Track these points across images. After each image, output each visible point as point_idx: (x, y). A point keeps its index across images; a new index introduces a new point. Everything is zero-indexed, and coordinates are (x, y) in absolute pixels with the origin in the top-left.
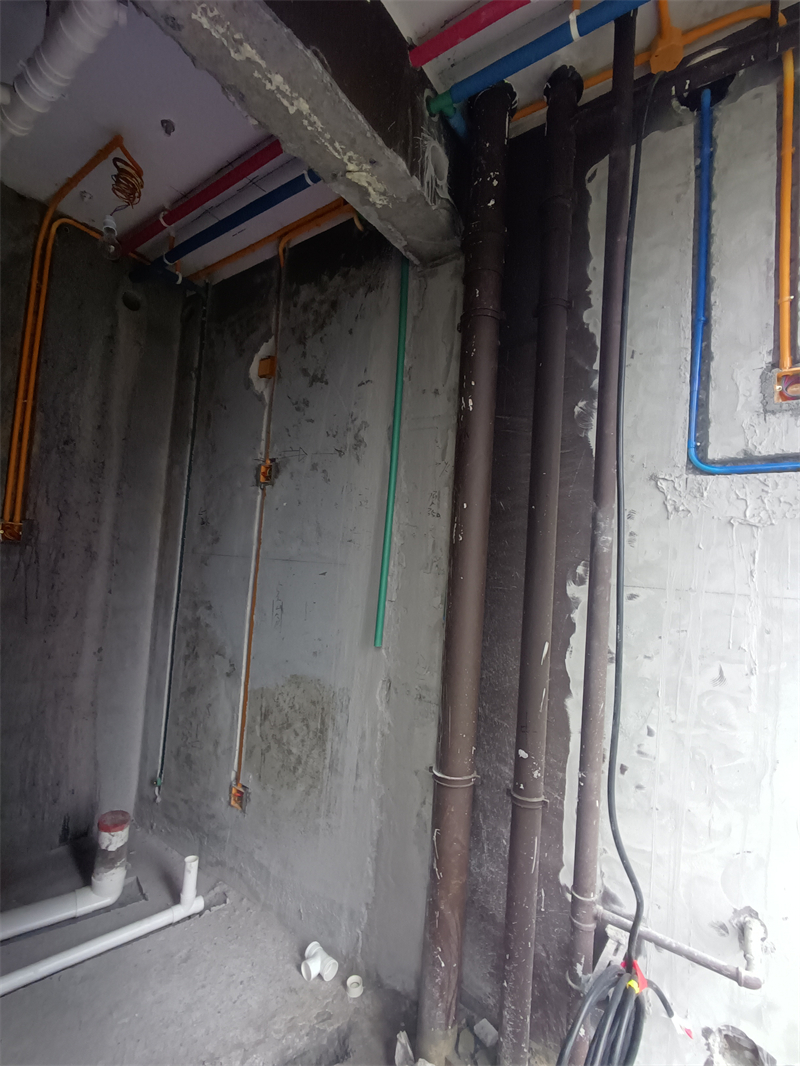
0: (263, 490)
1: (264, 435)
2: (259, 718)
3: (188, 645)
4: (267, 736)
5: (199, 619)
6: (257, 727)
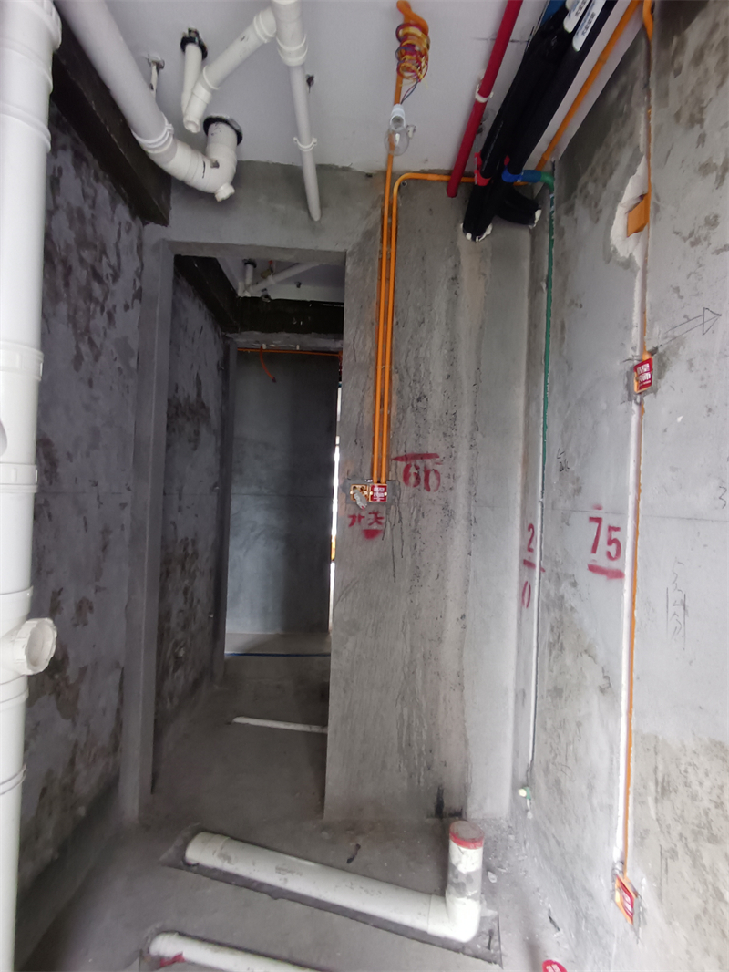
0: (640, 404)
1: (636, 319)
2: (652, 786)
3: (552, 630)
4: (668, 827)
5: (563, 597)
6: (650, 801)
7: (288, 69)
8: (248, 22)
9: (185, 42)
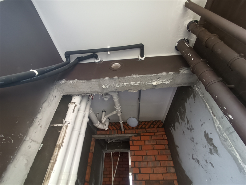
7: (119, 116)
8: (113, 111)
9: (103, 111)
